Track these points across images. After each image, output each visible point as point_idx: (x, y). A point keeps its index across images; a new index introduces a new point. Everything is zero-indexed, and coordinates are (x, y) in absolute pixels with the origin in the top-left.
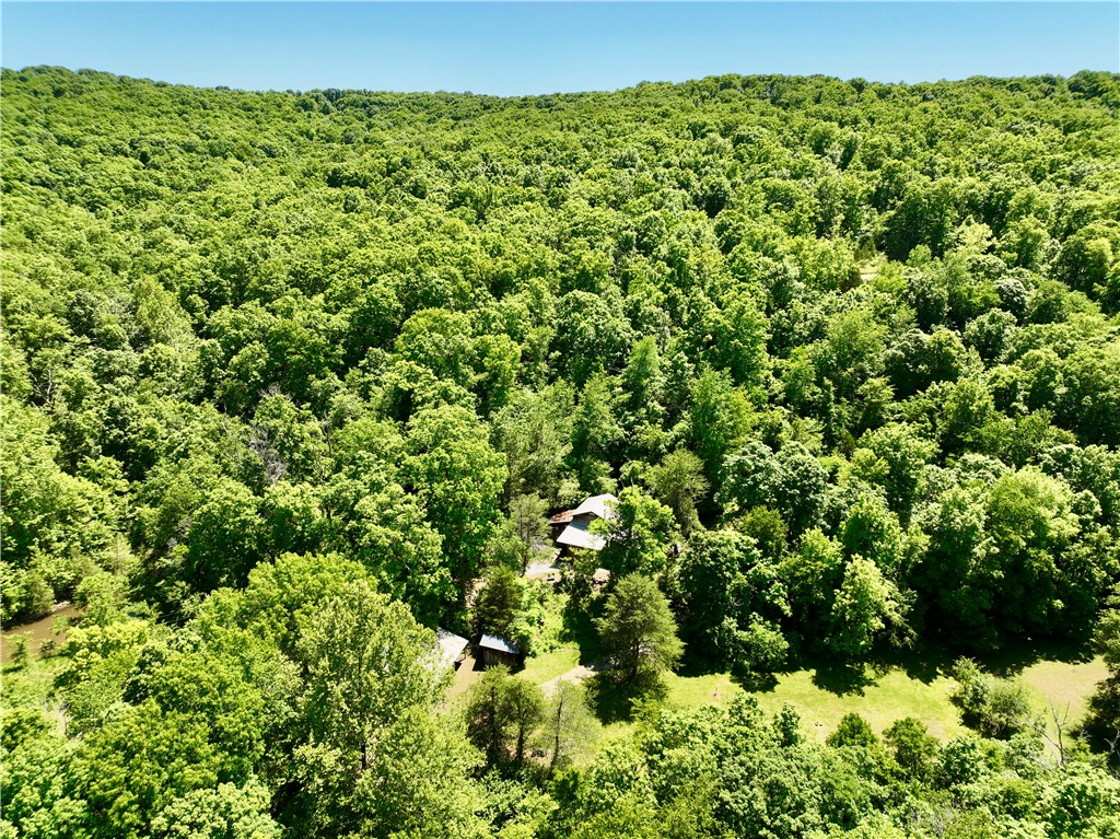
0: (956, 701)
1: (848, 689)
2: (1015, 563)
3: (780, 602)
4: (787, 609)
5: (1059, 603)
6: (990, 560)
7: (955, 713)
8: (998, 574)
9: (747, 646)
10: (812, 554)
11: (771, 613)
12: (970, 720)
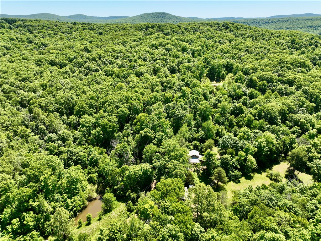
0: (267, 176)
1: (251, 179)
2: (270, 150)
3: (238, 166)
4: (239, 167)
5: (275, 155)
6: (267, 151)
7: (268, 179)
8: (269, 153)
9: (234, 175)
10: (241, 156)
11: (236, 168)
12: (271, 179)
